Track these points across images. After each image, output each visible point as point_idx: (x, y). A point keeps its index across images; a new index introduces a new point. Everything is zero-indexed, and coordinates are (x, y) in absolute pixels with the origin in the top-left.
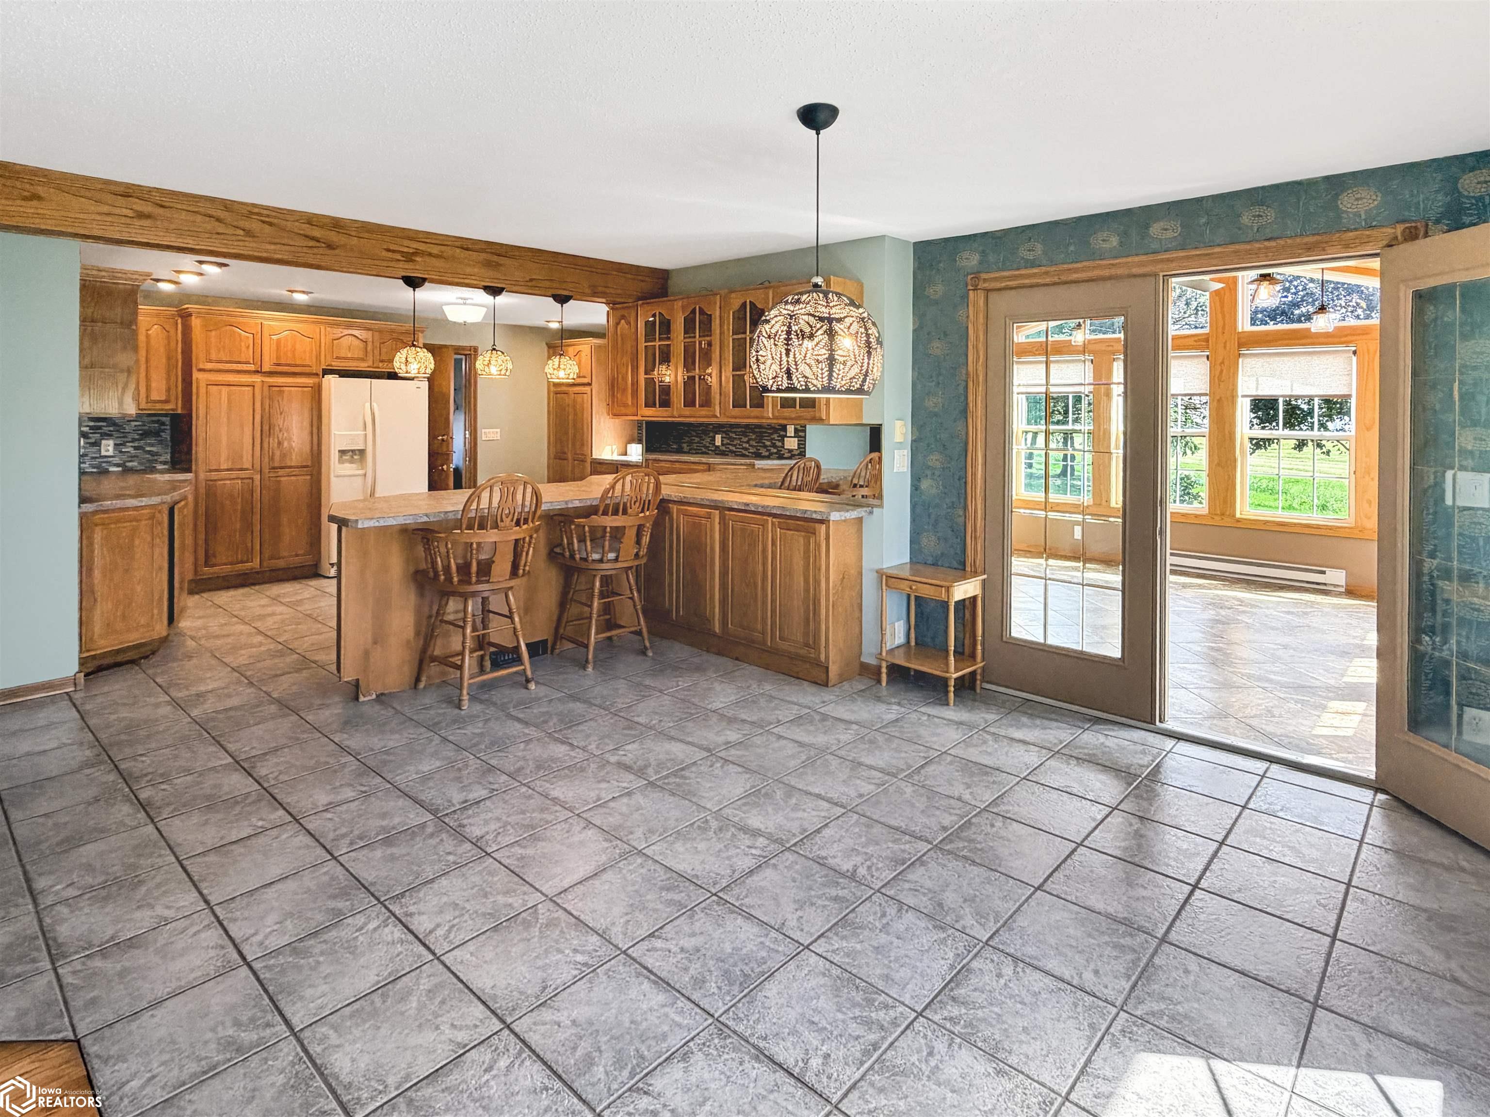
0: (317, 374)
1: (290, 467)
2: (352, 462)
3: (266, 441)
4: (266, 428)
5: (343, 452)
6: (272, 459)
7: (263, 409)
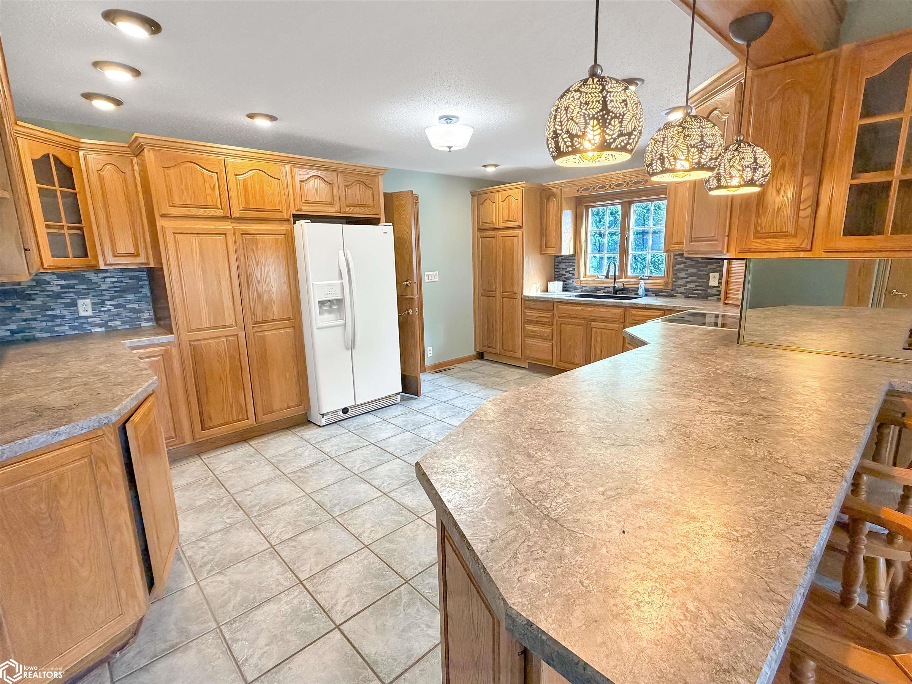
0: (287, 220)
1: (273, 321)
2: (330, 312)
3: (245, 294)
4: (243, 280)
5: (322, 303)
6: (254, 314)
7: (238, 260)
